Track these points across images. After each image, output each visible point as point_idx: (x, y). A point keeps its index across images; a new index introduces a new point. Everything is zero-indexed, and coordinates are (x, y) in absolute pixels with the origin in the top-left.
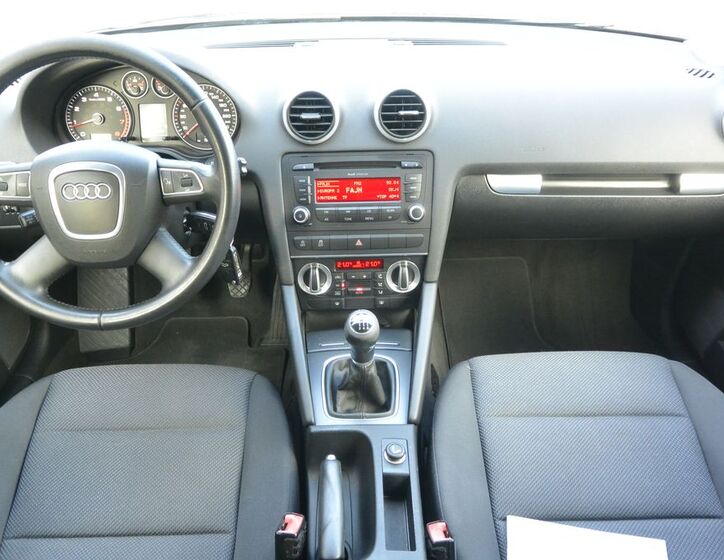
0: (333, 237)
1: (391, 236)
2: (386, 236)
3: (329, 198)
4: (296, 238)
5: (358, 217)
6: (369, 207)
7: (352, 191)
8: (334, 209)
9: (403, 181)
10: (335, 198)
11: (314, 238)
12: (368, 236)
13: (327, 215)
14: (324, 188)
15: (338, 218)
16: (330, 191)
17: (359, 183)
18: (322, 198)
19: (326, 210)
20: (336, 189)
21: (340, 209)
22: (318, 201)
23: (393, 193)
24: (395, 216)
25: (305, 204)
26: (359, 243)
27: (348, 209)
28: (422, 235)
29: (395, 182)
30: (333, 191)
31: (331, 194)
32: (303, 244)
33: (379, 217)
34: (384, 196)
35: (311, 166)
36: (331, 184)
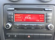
0: (20, 34)
1: (41, 34)
2: (38, 34)
3: (19, 20)
4: (7, 34)
5: (29, 28)
6: (33, 24)
7: (27, 18)
8: (20, 24)
9: (45, 15)
10: (21, 20)
11: (13, 34)
12: (32, 34)
13: (18, 26)
14: (18, 17)
15: (22, 27)
16: (20, 18)
17: (30, 15)
18: (17, 20)
19: (18, 24)
20: (22, 17)
21: (23, 24)
22: (15, 21)
23: (41, 19)
24: (42, 28)
25: (10, 22)
26: (29, 37)
27: (26, 24)
28: (52, 35)
29: (42, 16)
30: (21, 18)
31: (20, 19)
32: (9, 36)
33: (37, 28)
34: (38, 20)
35: (14, 9)
36: (20, 15)
